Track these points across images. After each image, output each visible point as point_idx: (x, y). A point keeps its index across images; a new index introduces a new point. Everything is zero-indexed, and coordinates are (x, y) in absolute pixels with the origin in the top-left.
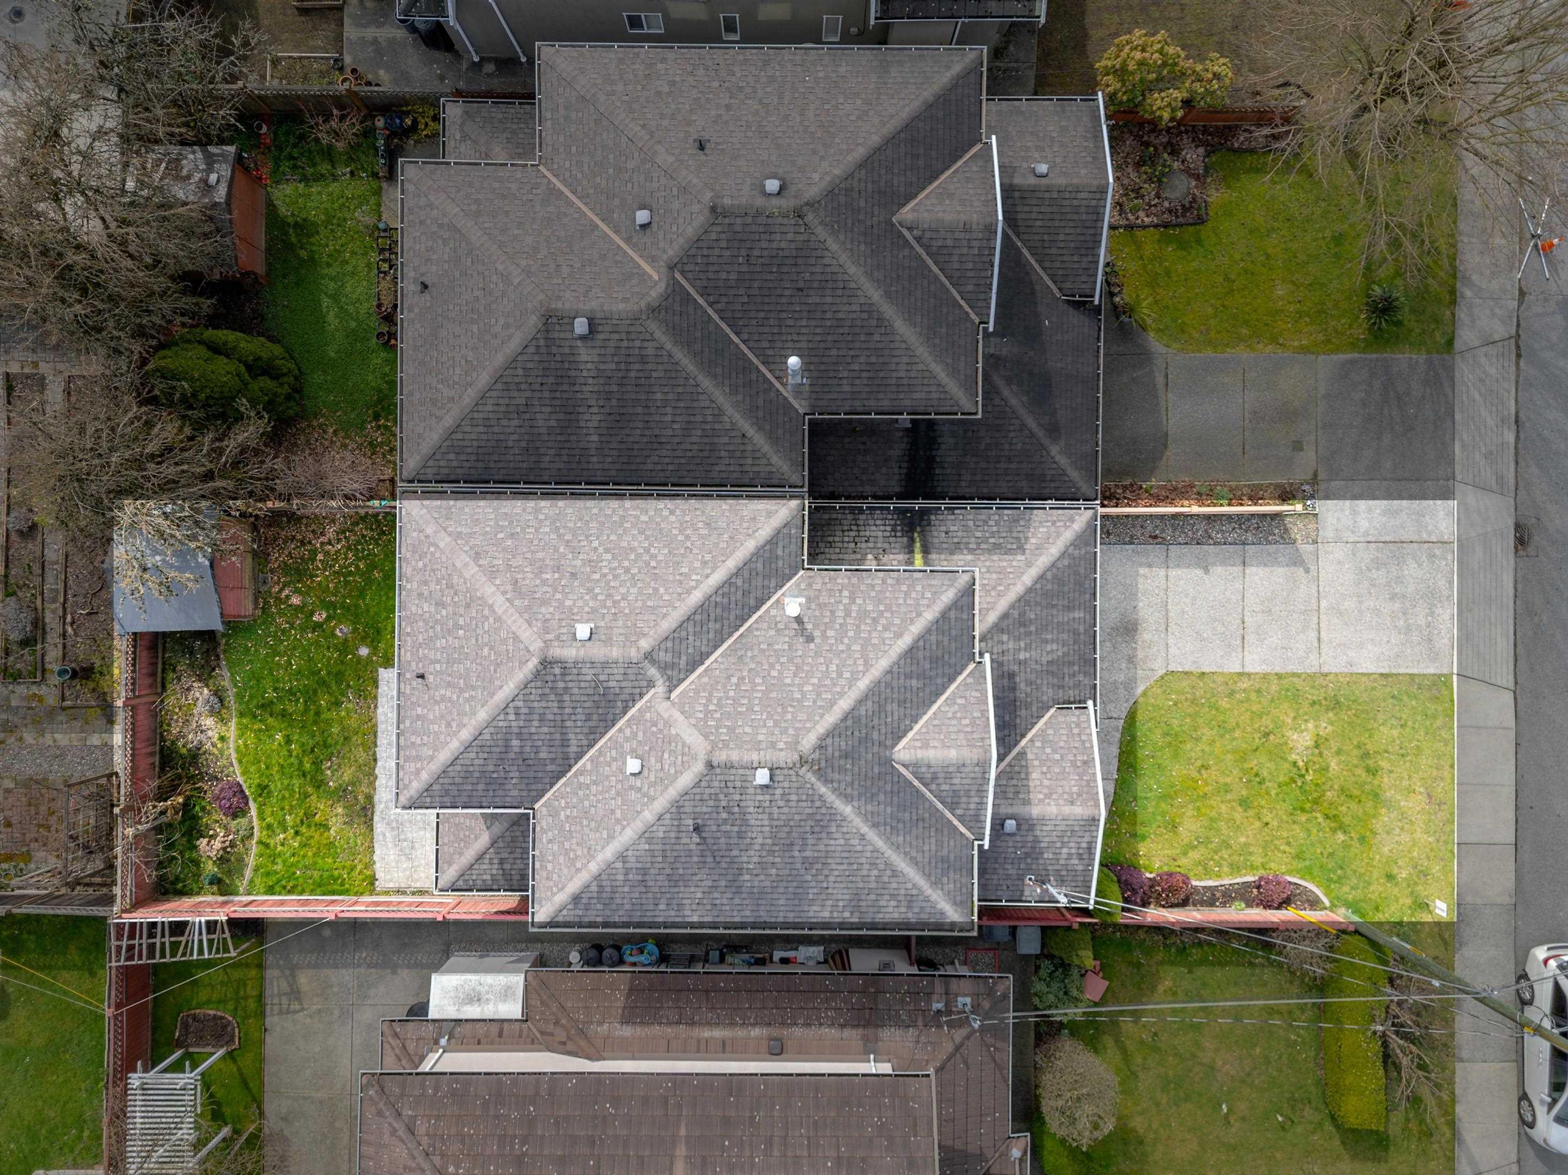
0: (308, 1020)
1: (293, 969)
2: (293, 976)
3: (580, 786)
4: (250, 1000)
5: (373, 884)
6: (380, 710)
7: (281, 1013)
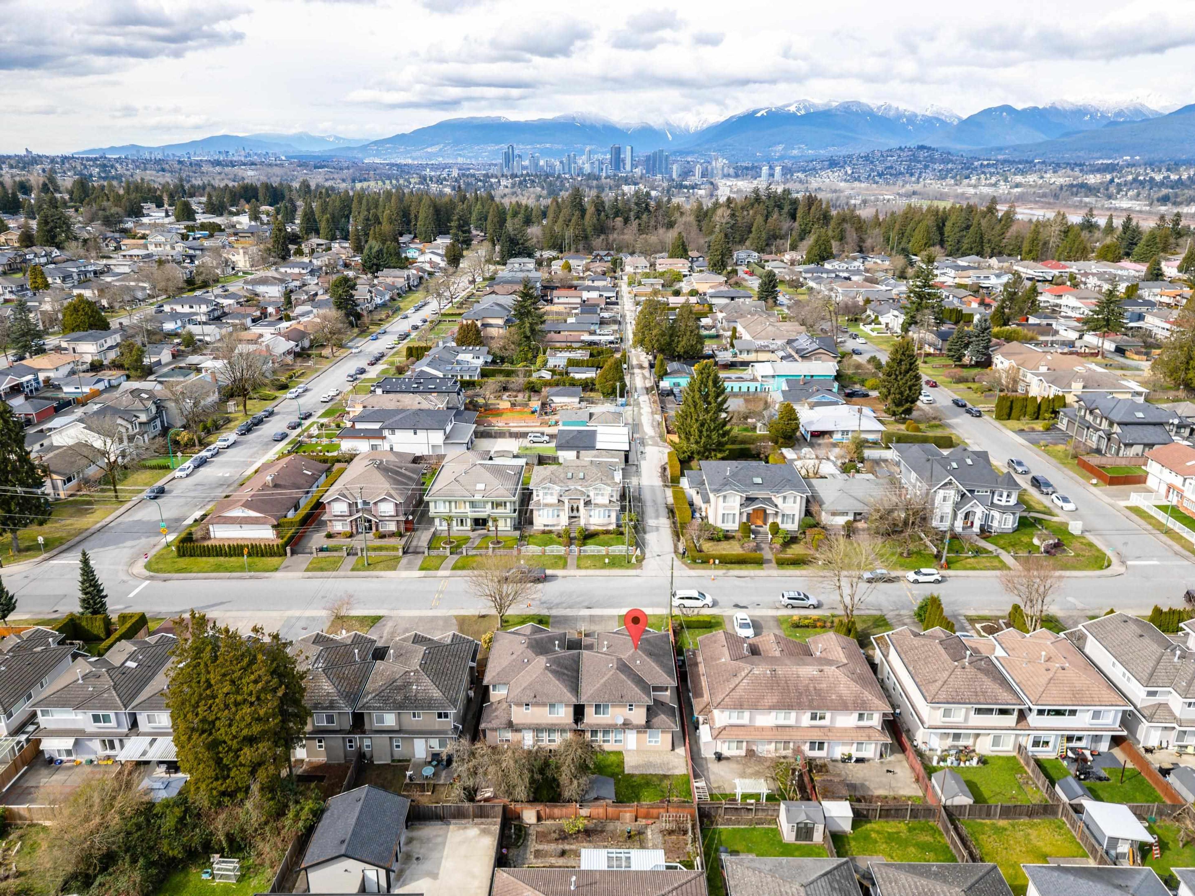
3: (644, 674)
5: (688, 772)
6: (637, 773)
7: (724, 790)
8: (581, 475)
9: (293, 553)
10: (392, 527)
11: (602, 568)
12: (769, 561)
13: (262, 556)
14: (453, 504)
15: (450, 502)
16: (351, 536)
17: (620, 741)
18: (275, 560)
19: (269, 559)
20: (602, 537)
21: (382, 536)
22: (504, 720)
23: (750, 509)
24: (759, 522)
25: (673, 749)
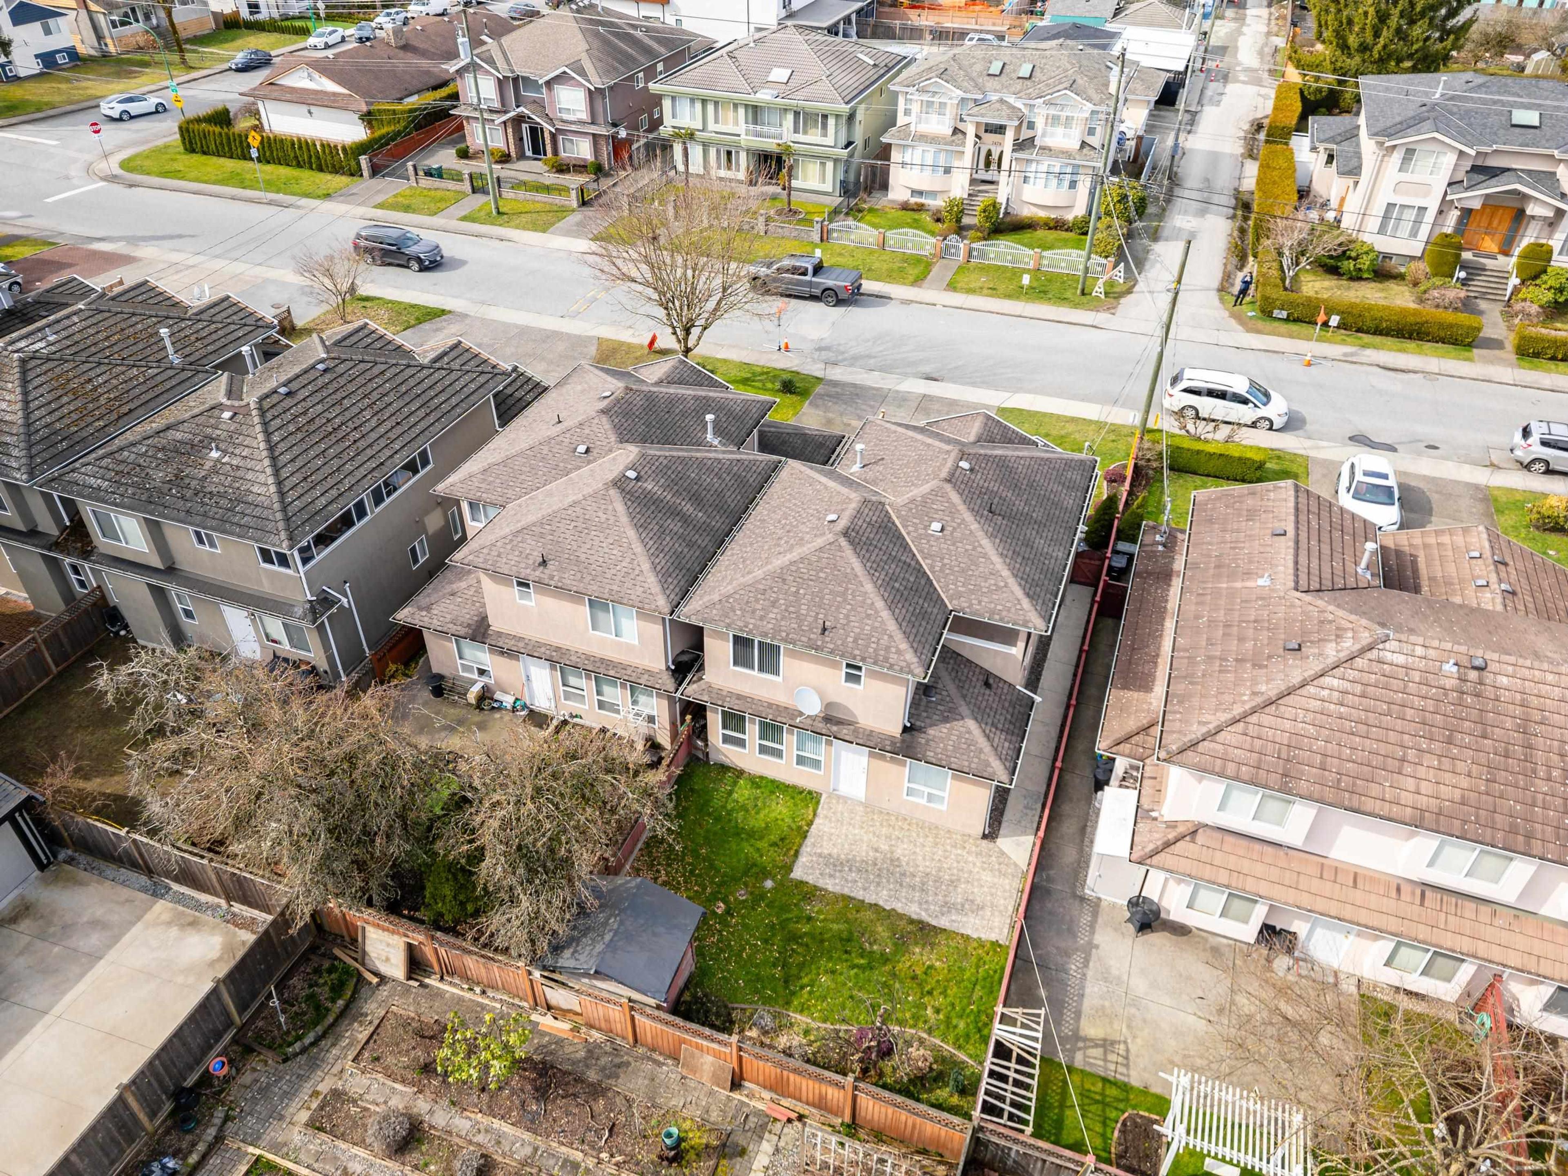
0: (1139, 1041)
1: (1077, 1037)
2: (1085, 1039)
3: (942, 571)
4: (1108, 1092)
5: (1000, 946)
6: (830, 888)
7: (1127, 1066)
8: (1025, 71)
9: (375, 171)
10: (583, 150)
11: (1008, 296)
12: (1495, 344)
13: (320, 169)
14: (710, 108)
15: (704, 102)
16: (505, 159)
17: (816, 764)
18: (340, 181)
19: (329, 177)
20: (1040, 233)
21: (562, 168)
22: (468, 615)
23: (1474, 198)
24: (1490, 245)
25: (991, 835)
